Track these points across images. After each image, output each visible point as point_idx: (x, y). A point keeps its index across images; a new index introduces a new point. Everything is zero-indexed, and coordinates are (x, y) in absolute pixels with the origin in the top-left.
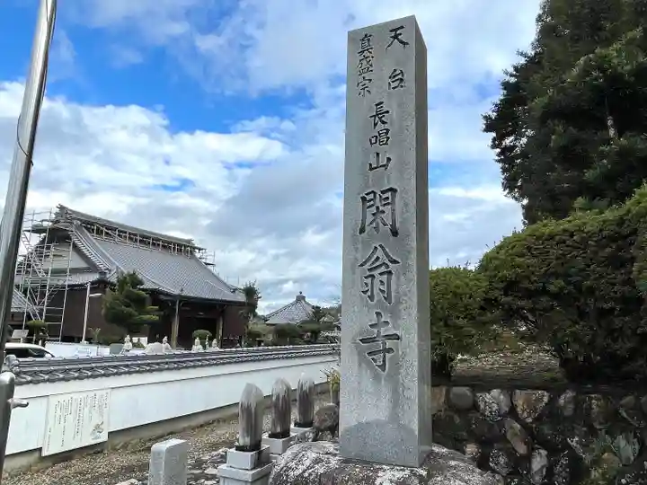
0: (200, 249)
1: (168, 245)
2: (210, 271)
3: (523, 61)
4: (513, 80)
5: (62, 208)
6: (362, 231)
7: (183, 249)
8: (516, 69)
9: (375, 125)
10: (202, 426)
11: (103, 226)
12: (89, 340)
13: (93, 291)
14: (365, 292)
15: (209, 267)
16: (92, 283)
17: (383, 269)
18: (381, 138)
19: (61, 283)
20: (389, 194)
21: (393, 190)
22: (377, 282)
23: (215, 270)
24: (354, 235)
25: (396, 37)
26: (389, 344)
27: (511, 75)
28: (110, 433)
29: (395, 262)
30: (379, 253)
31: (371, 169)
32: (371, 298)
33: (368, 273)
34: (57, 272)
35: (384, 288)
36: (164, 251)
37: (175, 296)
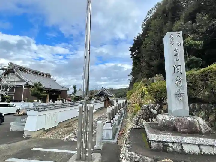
0: (52, 76)
1: (43, 75)
2: (55, 82)
3: (139, 35)
4: (136, 39)
5: (11, 63)
6: (174, 73)
7: (47, 76)
8: (137, 37)
9: (175, 52)
10: (75, 121)
11: (25, 69)
12: (24, 101)
13: (25, 87)
14: (176, 85)
15: (55, 81)
16: (25, 85)
17: (179, 81)
18: (177, 55)
19: (13, 85)
20: (179, 66)
21: (180, 66)
22: (178, 83)
23: (56, 82)
24: (172, 74)
25: (178, 35)
26: (182, 95)
27: (136, 38)
28: (58, 123)
29: (181, 79)
30: (178, 78)
31: (175, 61)
32: (177, 86)
33: (176, 81)
34: (11, 82)
35: (180, 84)
36: (42, 77)
37: (48, 89)
